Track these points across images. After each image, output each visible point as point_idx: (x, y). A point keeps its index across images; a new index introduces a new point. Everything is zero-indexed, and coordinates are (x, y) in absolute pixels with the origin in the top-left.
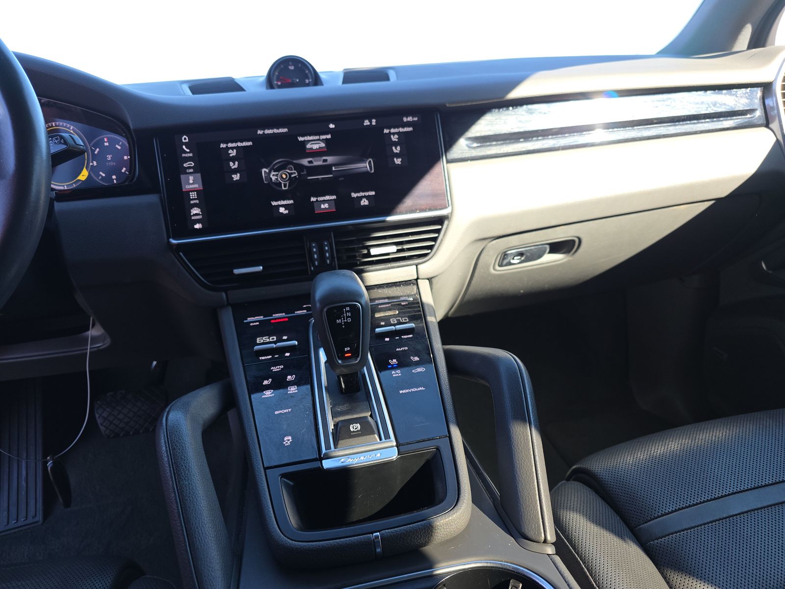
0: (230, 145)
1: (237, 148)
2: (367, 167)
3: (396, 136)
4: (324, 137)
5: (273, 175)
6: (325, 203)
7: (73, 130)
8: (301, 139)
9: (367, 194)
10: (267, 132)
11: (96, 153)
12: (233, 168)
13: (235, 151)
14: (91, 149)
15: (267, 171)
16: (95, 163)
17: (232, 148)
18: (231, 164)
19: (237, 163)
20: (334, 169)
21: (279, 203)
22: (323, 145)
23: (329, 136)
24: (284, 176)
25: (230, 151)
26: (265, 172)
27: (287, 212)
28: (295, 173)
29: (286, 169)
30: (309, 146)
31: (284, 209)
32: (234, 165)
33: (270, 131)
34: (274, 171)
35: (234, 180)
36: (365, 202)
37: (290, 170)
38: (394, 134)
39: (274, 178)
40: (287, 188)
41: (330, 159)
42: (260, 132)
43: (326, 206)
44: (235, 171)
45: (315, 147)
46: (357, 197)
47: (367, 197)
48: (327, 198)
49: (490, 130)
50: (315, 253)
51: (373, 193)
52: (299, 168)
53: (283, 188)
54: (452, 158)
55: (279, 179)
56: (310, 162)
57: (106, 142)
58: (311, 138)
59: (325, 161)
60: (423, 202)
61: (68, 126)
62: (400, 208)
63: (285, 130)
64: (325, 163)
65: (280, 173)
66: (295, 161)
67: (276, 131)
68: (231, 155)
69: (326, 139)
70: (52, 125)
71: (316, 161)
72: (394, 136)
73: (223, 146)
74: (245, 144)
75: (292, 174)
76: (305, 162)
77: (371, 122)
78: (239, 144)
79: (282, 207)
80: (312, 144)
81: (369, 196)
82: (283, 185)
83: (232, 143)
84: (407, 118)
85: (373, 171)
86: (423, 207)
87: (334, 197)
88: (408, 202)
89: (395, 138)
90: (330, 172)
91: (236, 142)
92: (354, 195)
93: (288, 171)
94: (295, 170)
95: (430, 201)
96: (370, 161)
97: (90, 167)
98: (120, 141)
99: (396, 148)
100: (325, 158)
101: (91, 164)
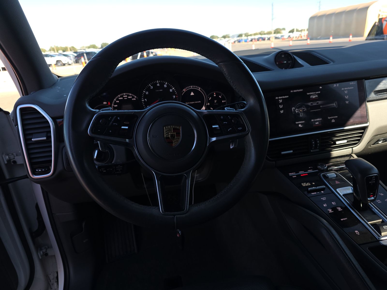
0: (280, 98)
1: (282, 99)
2: (334, 105)
3: (347, 91)
4: (317, 93)
5: (297, 110)
6: (317, 121)
7: (200, 89)
8: (308, 94)
9: (334, 117)
10: (295, 91)
11: (210, 99)
12: (280, 108)
13: (281, 100)
14: (208, 98)
15: (294, 108)
16: (209, 104)
17: (280, 99)
18: (280, 106)
19: (282, 105)
20: (321, 107)
21: (299, 122)
22: (317, 96)
23: (319, 92)
24: (301, 111)
25: (280, 100)
26: (293, 109)
27: (302, 126)
28: (305, 109)
29: (302, 107)
30: (311, 97)
31: (300, 125)
32: (281, 107)
33: (296, 91)
34: (297, 109)
35: (281, 113)
36: (333, 121)
37: (304, 108)
38: (346, 90)
39: (297, 112)
40: (302, 116)
41: (320, 102)
42: (292, 91)
43: (318, 123)
44: (281, 109)
45: (314, 97)
46: (330, 119)
47: (334, 119)
48: (318, 119)
49: (384, 87)
50: (313, 144)
51: (337, 117)
52: (307, 107)
53: (301, 116)
54: (369, 100)
55: (299, 112)
56: (312, 104)
57: (215, 95)
58: (312, 93)
59: (318, 103)
60: (357, 120)
61: (198, 87)
62: (348, 123)
63: (302, 90)
64: (317, 104)
65: (300, 109)
66: (305, 104)
67: (298, 91)
68: (280, 102)
69: (318, 93)
70: (191, 87)
71: (314, 104)
72: (346, 91)
73: (277, 98)
74: (286, 97)
75: (304, 109)
76: (309, 104)
77: (336, 85)
78: (283, 97)
79: (300, 124)
80: (312, 96)
81: (335, 118)
82: (300, 114)
83: (280, 97)
84: (351, 83)
85: (337, 107)
86: (357, 122)
87: (321, 119)
88: (351, 121)
89: (346, 92)
90: (320, 108)
91: (282, 96)
92: (329, 118)
93: (303, 108)
94: (305, 108)
95: (360, 120)
96: (336, 103)
97: (206, 106)
98: (221, 94)
99: (346, 97)
100: (317, 102)
101: (207, 104)
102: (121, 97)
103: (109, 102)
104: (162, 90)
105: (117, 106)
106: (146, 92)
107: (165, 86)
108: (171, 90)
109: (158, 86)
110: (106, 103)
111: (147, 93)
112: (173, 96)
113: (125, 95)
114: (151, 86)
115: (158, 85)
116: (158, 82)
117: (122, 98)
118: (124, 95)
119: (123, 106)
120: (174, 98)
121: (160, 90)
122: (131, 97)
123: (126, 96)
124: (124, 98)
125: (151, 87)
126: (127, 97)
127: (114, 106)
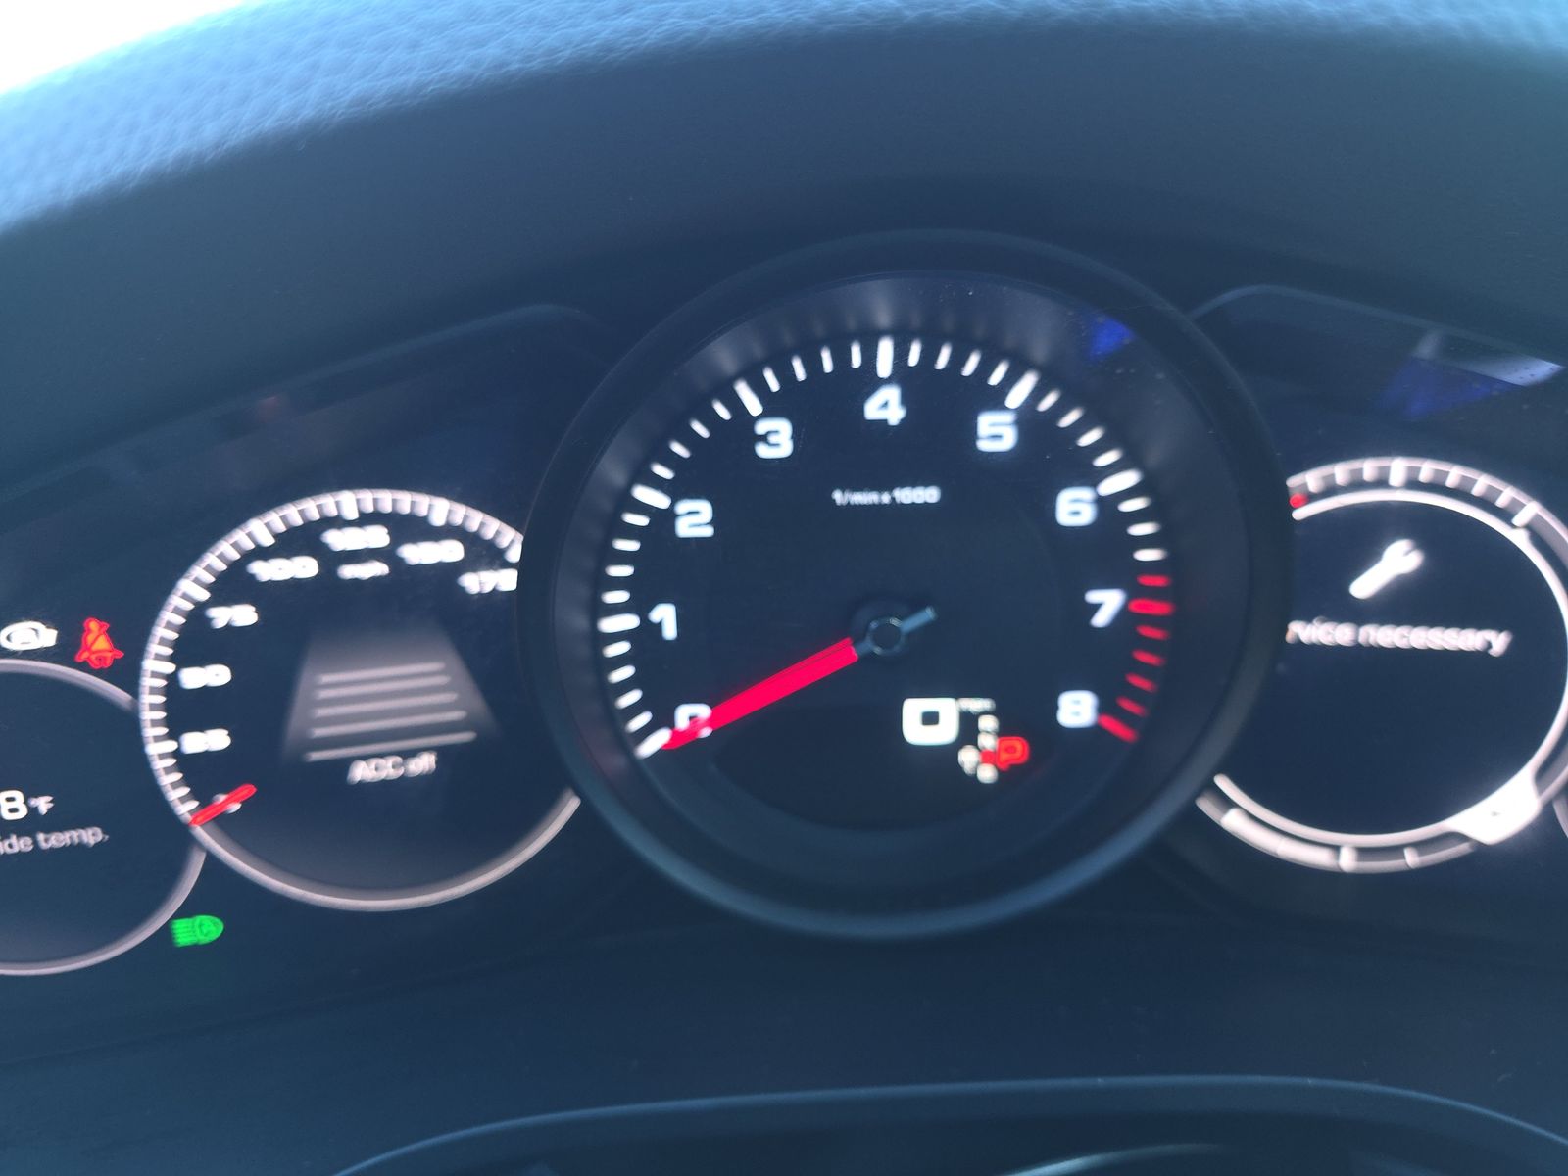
102: (290, 543)
103: (93, 625)
104: (930, 495)
105: (218, 675)
106: (683, 507)
107: (996, 432)
108: (1074, 508)
109: (882, 424)
110: (47, 637)
111: (695, 520)
112: (1093, 596)
113: (365, 520)
114: (767, 414)
115: (886, 406)
116: (884, 366)
117: (305, 567)
118: (338, 523)
119: (327, 679)
120: (1101, 619)
121: (907, 495)
122: (451, 551)
123: (377, 537)
124: (331, 559)
125: (761, 428)
126: (385, 554)
127: (172, 679)
